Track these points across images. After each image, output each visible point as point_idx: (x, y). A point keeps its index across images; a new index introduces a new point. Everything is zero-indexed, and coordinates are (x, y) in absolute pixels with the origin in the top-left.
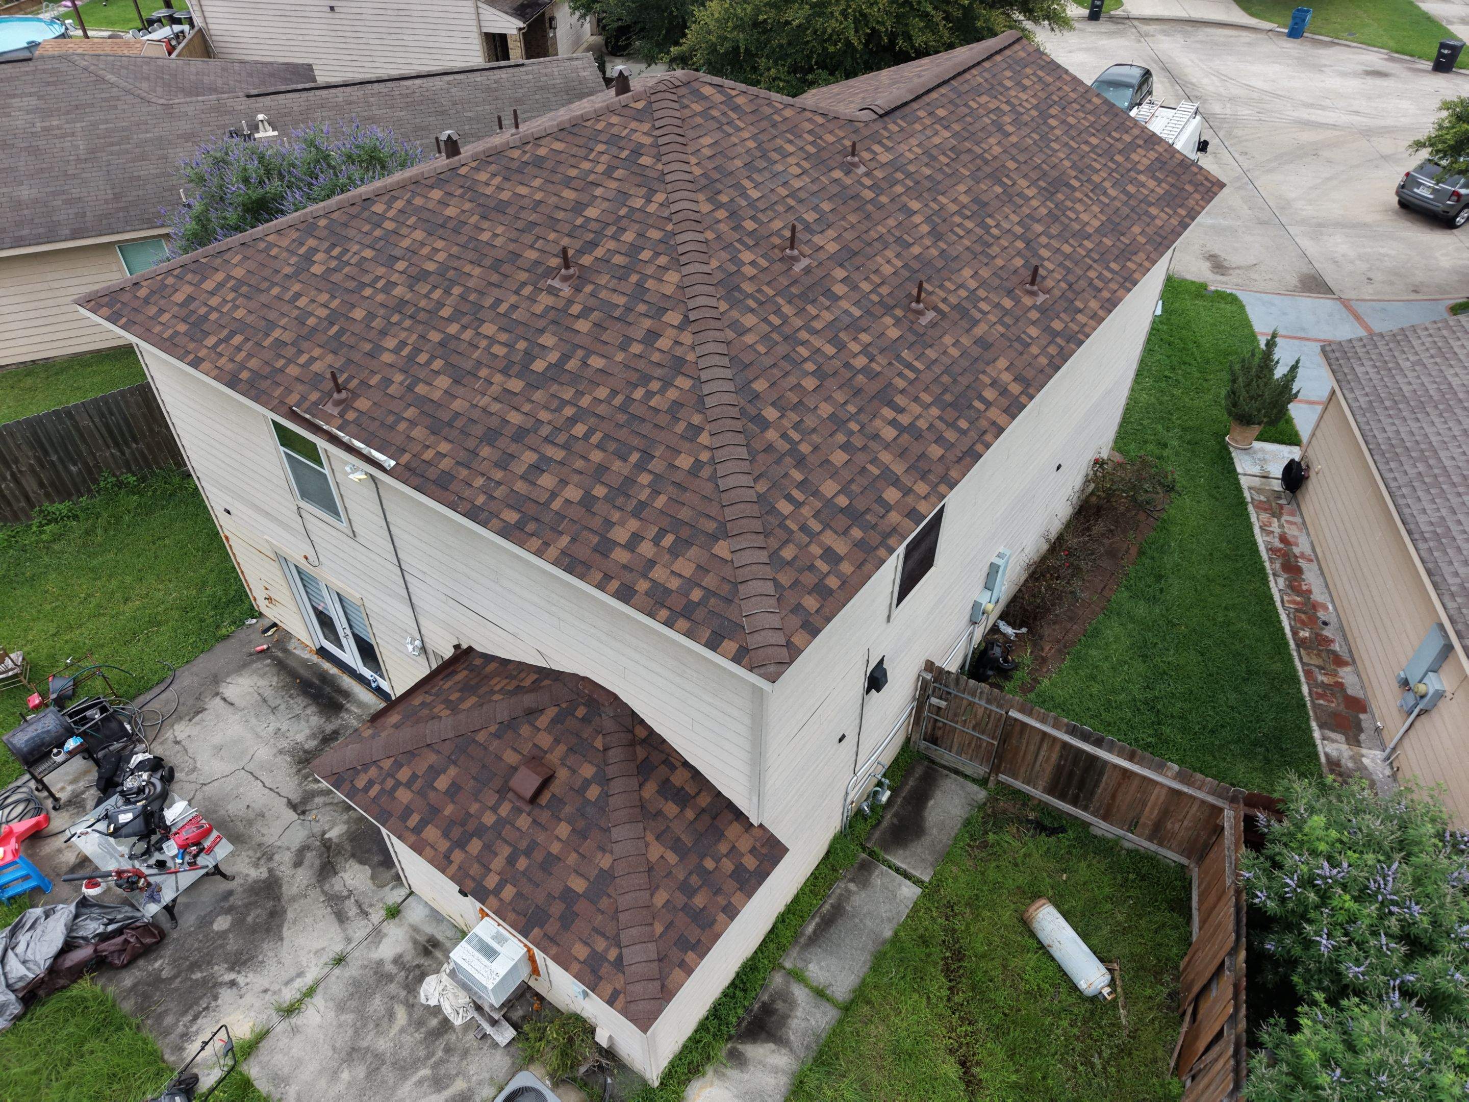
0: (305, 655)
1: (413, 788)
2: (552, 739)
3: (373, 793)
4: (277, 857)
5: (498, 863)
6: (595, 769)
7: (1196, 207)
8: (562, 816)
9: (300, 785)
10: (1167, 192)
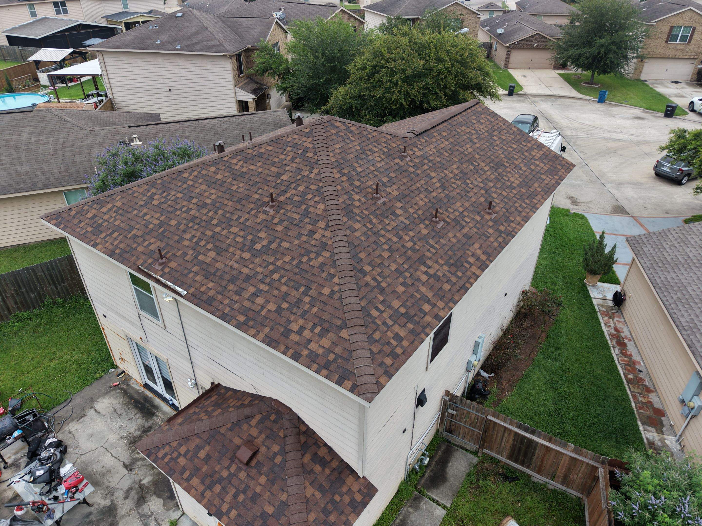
0: (137, 387)
1: (187, 457)
2: (258, 432)
3: (166, 460)
4: (116, 494)
5: (229, 498)
6: (279, 447)
7: (563, 176)
8: (262, 472)
9: (130, 455)
10: (549, 168)
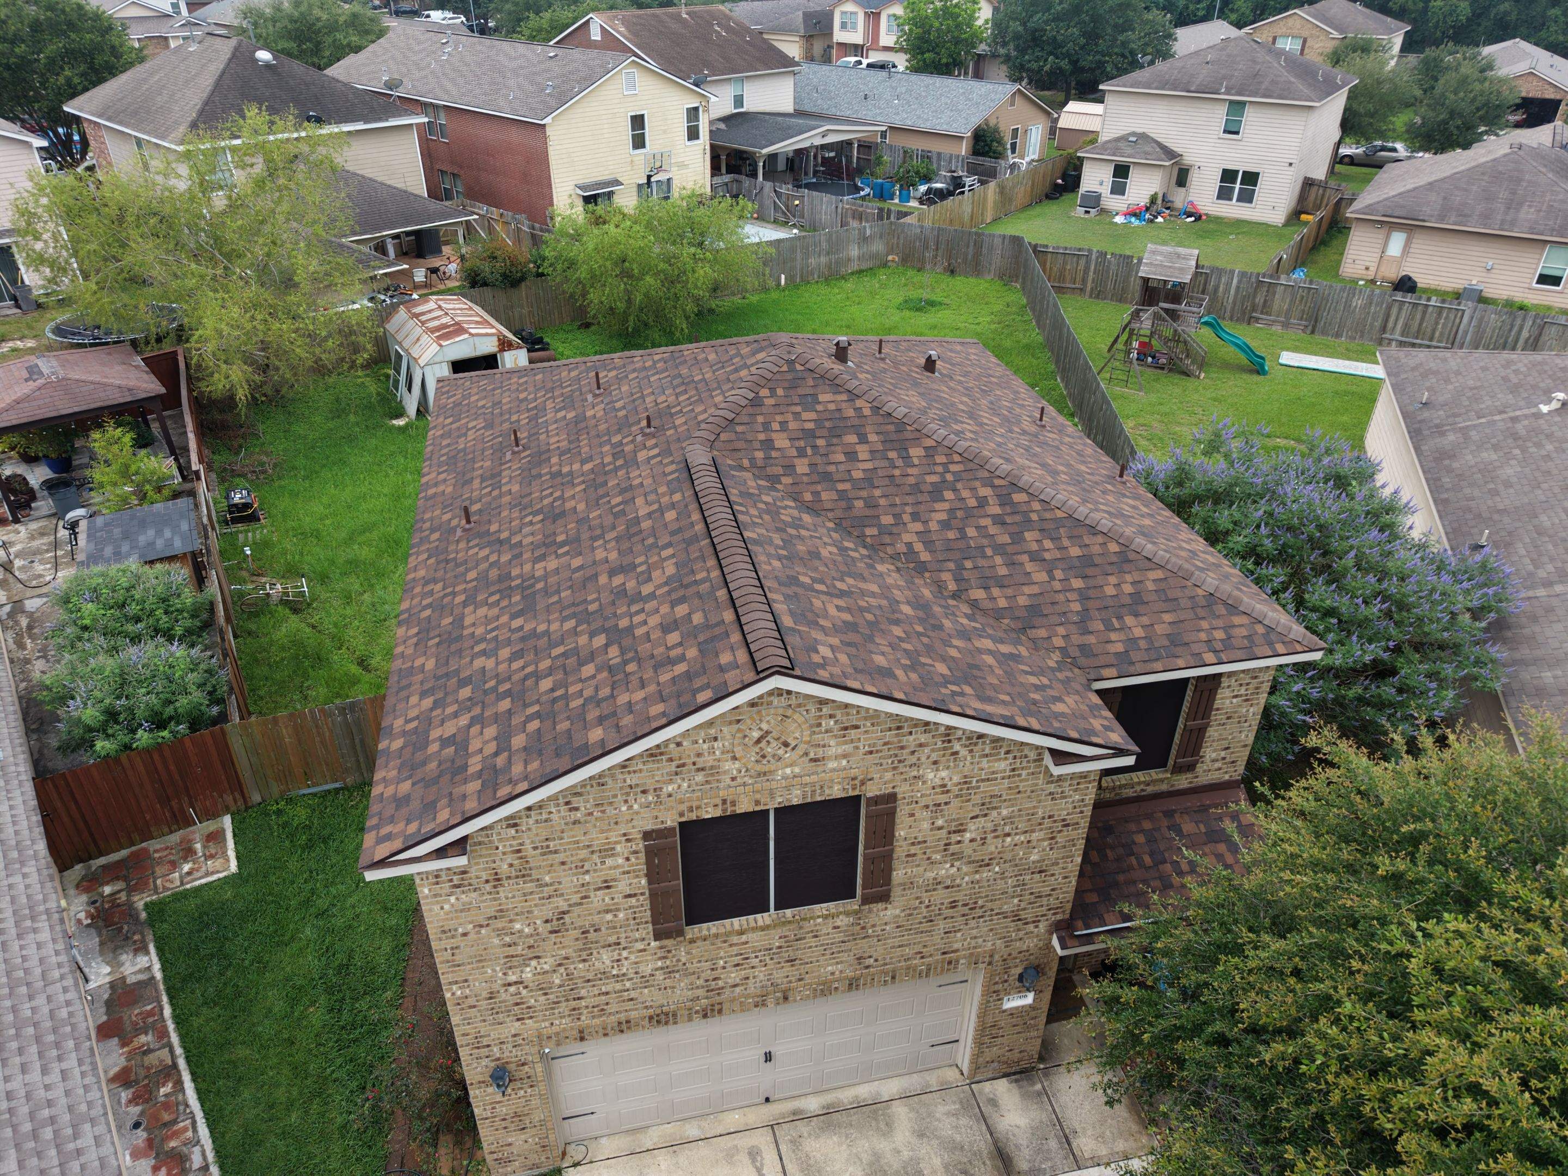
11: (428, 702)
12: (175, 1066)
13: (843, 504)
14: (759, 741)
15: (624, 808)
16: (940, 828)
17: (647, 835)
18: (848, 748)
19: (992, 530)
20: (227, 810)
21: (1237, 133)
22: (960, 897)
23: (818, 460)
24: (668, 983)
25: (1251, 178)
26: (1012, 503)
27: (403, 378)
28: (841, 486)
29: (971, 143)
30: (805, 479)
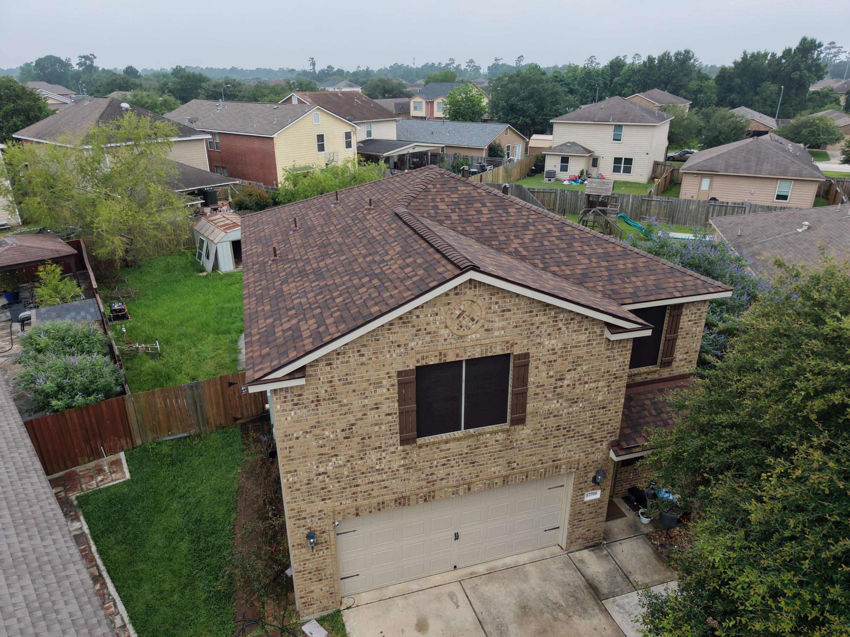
11: (269, 321)
12: (101, 575)
13: (478, 232)
14: (459, 317)
15: (388, 356)
16: (552, 377)
17: (399, 374)
18: (505, 323)
19: (557, 242)
20: (122, 449)
21: (620, 140)
22: (562, 423)
23: (463, 214)
24: (406, 476)
25: (629, 161)
26: (564, 231)
27: (204, 253)
28: (476, 225)
29: (487, 152)
30: (457, 222)
